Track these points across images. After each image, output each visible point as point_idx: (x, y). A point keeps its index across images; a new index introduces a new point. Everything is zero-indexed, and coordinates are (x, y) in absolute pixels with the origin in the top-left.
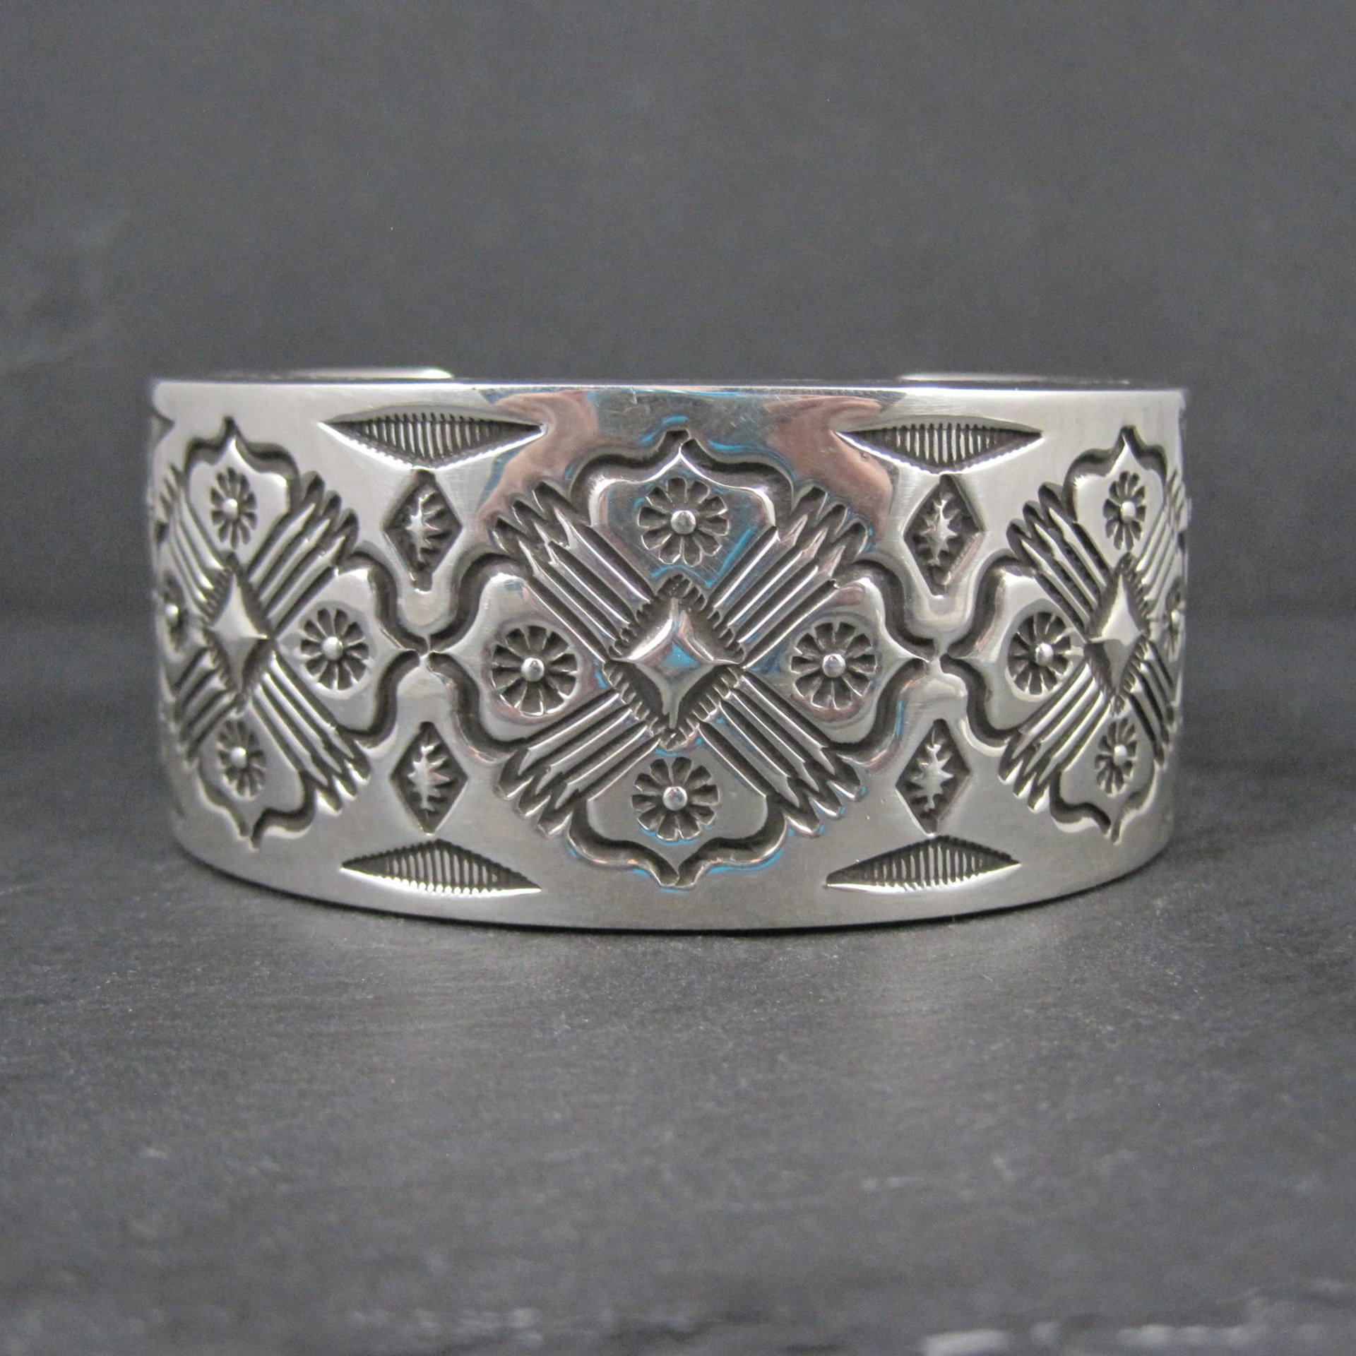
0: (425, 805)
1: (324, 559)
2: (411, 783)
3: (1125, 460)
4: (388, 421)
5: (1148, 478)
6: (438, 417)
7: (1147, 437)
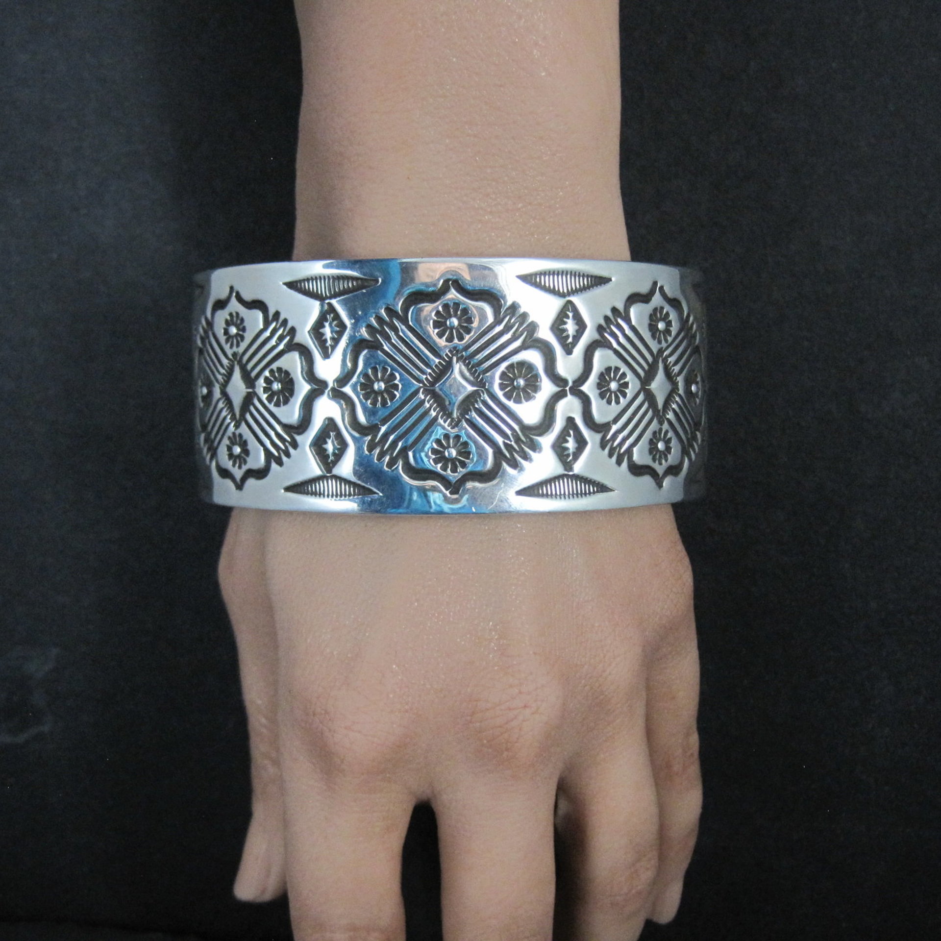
0: (571, 315)
1: (614, 428)
2: (577, 324)
3: (238, 473)
4: (585, 494)
5: (228, 464)
6: (562, 497)
7: (229, 483)
